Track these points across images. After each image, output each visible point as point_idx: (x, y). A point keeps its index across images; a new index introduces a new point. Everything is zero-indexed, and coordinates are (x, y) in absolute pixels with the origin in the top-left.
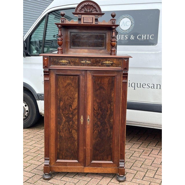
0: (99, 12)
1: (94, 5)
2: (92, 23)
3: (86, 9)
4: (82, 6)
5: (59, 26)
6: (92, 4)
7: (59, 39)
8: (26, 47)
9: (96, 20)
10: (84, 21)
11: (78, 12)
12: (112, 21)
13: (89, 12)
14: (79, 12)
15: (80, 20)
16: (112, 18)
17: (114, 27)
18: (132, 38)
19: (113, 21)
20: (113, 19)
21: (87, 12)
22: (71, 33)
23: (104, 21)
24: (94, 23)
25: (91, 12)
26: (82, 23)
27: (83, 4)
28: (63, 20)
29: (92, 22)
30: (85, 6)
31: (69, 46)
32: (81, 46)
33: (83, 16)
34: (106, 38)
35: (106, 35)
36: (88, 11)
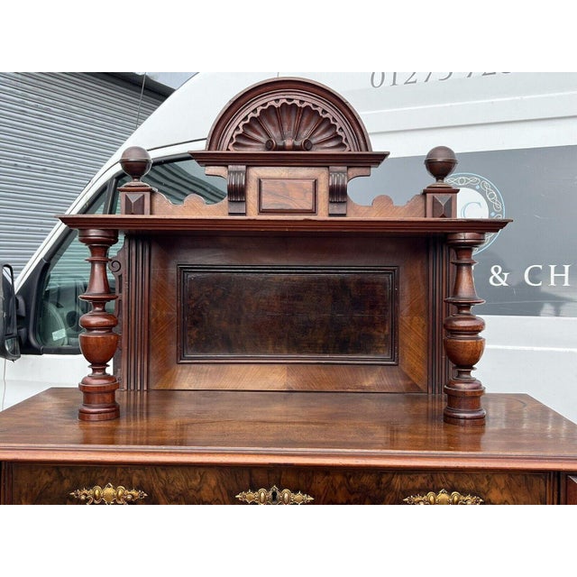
0: (351, 149)
1: (321, 106)
2: (313, 212)
3: (275, 134)
4: (248, 112)
5: (94, 233)
6: (309, 101)
7: (94, 321)
8: (23, 313)
9: (338, 194)
10: (263, 199)
11: (226, 147)
12: (434, 201)
13: (294, 148)
14: (233, 151)
15: (237, 193)
16: (431, 181)
17: (465, 237)
18: (495, 280)
19: (442, 199)
20: (439, 184)
21: (283, 148)
22: (183, 270)
23: (385, 200)
24: (322, 215)
25: (307, 145)
26: (253, 214)
27: (258, 105)
28: (134, 198)
29: (309, 207)
30: (268, 112)
31: (173, 348)
32: (243, 348)
33: (256, 172)
34: (395, 297)
35: (396, 283)
36: (289, 143)
